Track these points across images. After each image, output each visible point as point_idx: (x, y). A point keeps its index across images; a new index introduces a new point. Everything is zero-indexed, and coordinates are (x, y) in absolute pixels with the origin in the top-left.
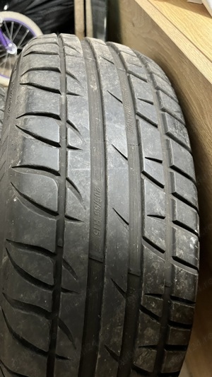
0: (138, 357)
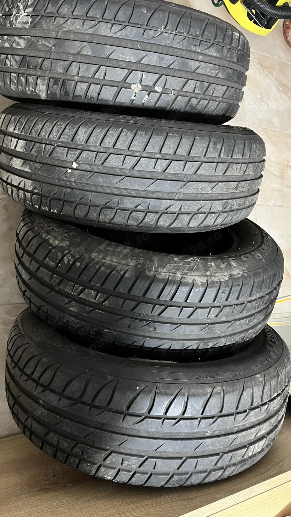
0: (54, 435)
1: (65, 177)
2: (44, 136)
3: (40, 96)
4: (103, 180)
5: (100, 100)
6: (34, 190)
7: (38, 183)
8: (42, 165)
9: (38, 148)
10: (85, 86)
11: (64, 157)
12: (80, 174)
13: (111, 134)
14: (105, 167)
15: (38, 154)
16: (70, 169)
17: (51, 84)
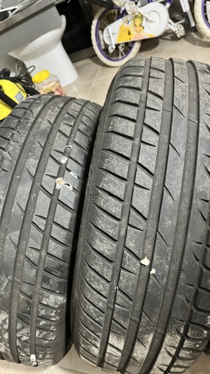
1: (162, 279)
2: (103, 304)
3: (62, 304)
4: (169, 219)
5: (70, 228)
6: (180, 333)
7: (170, 325)
8: (143, 314)
9: (119, 316)
10: (52, 244)
11: (133, 277)
12: (159, 254)
13: (104, 203)
14: (149, 215)
15: (128, 317)
16: (150, 270)
17: (48, 287)
